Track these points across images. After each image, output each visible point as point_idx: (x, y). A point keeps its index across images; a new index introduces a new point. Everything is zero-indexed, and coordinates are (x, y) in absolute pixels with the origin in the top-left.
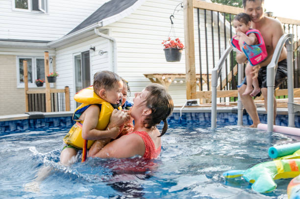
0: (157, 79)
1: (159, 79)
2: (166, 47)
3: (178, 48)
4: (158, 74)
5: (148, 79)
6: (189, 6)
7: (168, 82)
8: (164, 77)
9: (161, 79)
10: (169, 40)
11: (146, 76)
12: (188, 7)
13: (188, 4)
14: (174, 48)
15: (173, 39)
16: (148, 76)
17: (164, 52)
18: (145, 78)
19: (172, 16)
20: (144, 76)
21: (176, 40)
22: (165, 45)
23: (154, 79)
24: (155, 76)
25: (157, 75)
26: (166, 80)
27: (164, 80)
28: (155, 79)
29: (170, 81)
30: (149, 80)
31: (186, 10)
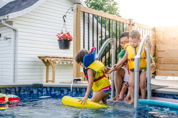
0: (47, 61)
1: (49, 61)
2: (60, 39)
3: (69, 39)
4: (49, 57)
5: (40, 60)
7: (55, 63)
8: (53, 59)
9: (51, 60)
10: (62, 34)
11: (40, 58)
13: (77, 9)
14: (66, 39)
15: (65, 33)
16: (41, 58)
17: (58, 42)
18: (39, 59)
19: (65, 16)
20: (38, 58)
21: (67, 34)
22: (59, 37)
24: (46, 58)
25: (48, 58)
26: (54, 62)
27: (53, 61)
28: (46, 60)
29: (57, 62)
30: (42, 61)
31: (76, 12)
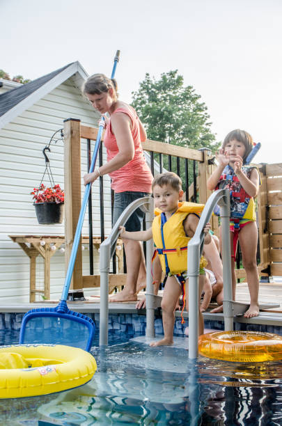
0: (32, 245)
1: (35, 245)
2: (39, 201)
3: (57, 202)
4: (34, 237)
5: (16, 245)
6: (74, 134)
7: (50, 250)
8: (43, 242)
9: (39, 244)
10: (41, 190)
11: (14, 239)
12: (72, 137)
13: (72, 132)
14: (52, 201)
16: (17, 240)
17: (34, 208)
18: (12, 242)
19: (46, 148)
20: (10, 239)
21: (55, 188)
22: (35, 197)
23: (26, 243)
24: (27, 239)
25: (32, 239)
26: (47, 247)
27: (44, 247)
28: (28, 245)
29: (54, 248)
30: (19, 247)
31: (69, 140)
